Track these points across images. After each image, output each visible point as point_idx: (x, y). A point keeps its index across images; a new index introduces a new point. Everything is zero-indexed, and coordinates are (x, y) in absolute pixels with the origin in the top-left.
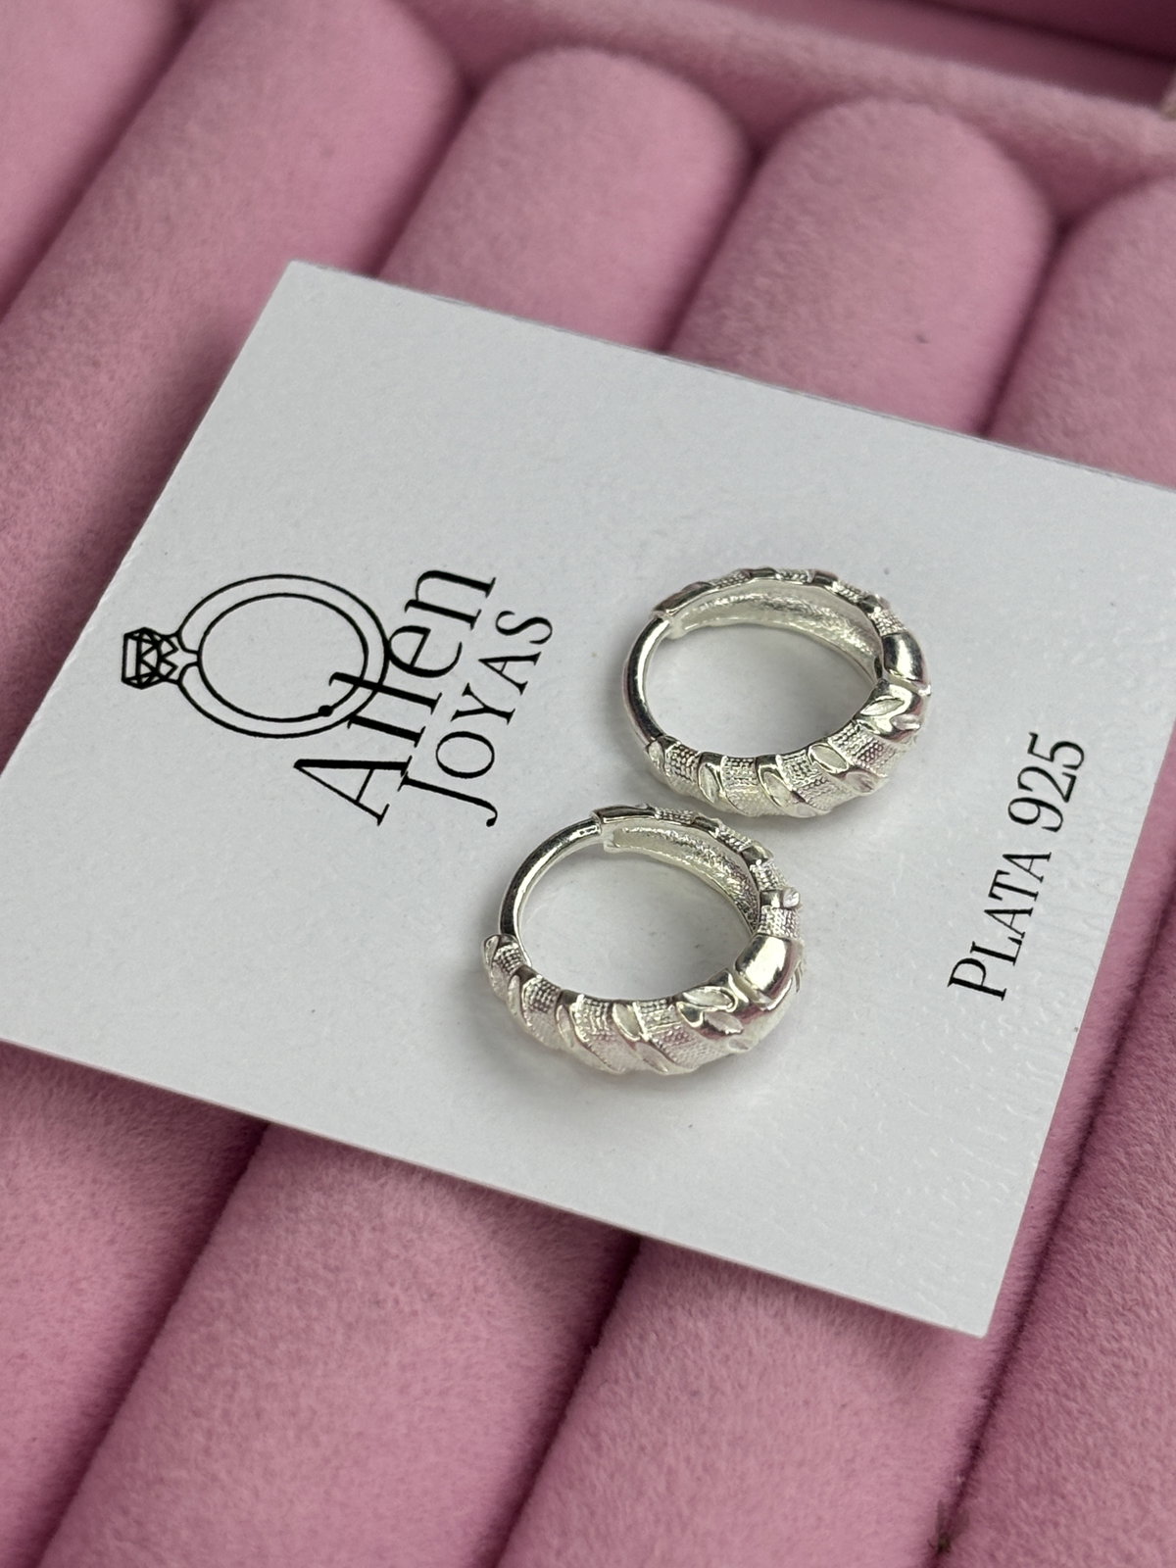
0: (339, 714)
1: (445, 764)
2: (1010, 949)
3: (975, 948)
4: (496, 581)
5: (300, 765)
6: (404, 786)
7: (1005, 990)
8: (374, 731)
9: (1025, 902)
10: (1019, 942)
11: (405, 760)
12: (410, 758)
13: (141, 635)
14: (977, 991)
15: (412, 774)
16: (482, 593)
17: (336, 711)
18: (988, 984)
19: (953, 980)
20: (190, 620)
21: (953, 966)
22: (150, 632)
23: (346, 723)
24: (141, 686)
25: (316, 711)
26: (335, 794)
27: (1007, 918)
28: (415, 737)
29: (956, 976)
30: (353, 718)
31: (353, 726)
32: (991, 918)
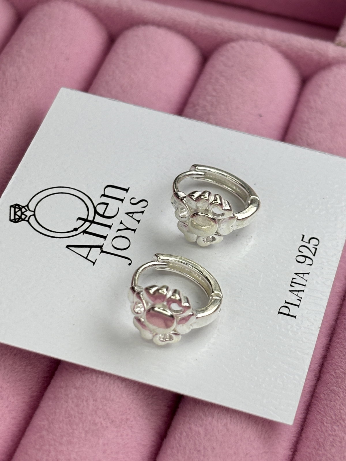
0: (80, 230)
1: (115, 246)
2: (298, 303)
3: (286, 302)
4: (130, 188)
5: (68, 247)
6: (102, 253)
7: (296, 316)
8: (91, 236)
9: (302, 288)
10: (300, 300)
11: (102, 245)
12: (103, 244)
13: (15, 206)
14: (287, 316)
15: (104, 249)
16: (125, 192)
17: (79, 229)
18: (290, 314)
19: (279, 313)
20: (31, 201)
21: (279, 308)
22: (19, 205)
23: (82, 233)
24: (16, 222)
25: (72, 229)
26: (79, 256)
27: (296, 293)
28: (105, 237)
29: (280, 311)
30: (85, 232)
31: (85, 234)
32: (291, 293)
